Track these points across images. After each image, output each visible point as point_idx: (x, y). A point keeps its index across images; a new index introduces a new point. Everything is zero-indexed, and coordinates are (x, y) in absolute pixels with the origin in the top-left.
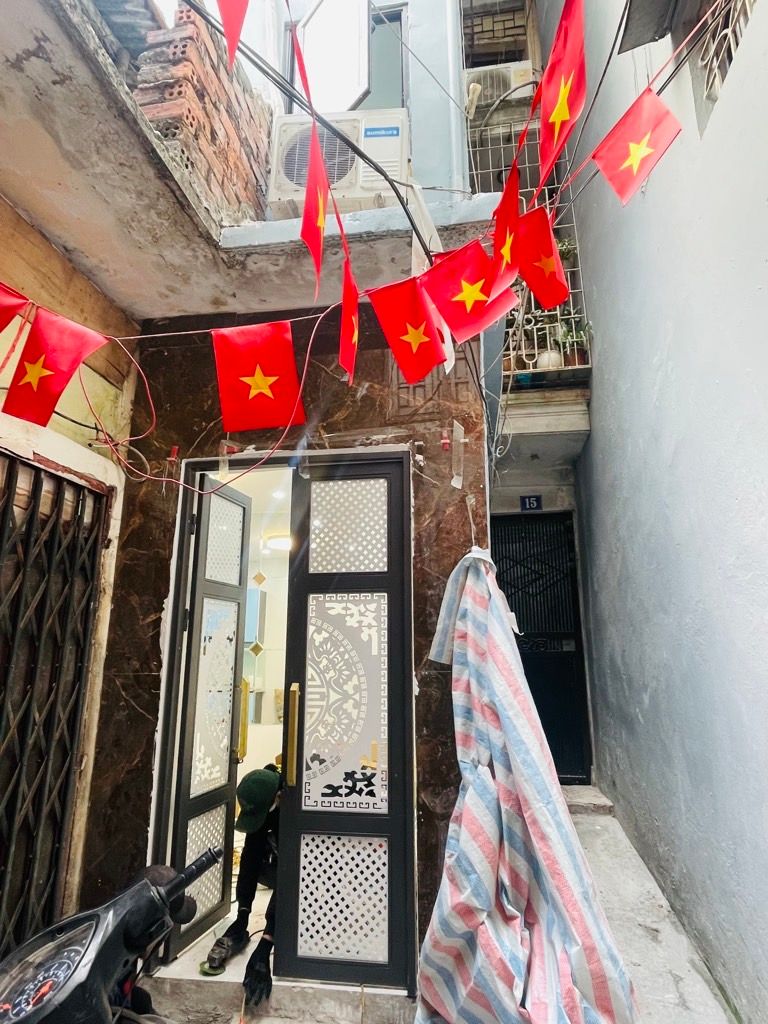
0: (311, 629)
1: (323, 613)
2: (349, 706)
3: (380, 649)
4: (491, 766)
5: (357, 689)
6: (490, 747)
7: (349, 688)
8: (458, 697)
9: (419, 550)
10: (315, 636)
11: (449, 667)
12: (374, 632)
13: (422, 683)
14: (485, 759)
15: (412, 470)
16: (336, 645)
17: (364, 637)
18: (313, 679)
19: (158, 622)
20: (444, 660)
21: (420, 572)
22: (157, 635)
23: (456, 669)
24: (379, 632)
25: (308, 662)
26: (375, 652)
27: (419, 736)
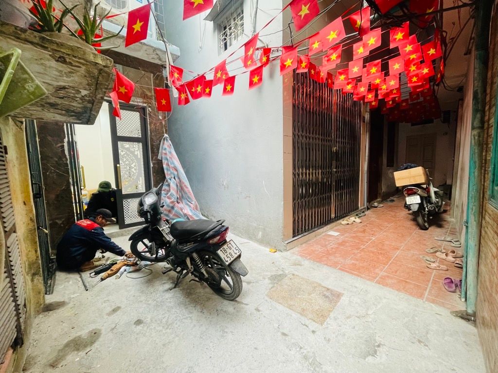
0: (120, 151)
1: (123, 147)
2: (133, 170)
3: (140, 157)
4: (174, 178)
5: (135, 166)
6: (174, 174)
7: (133, 166)
8: (165, 166)
9: (151, 133)
10: (121, 153)
11: (162, 161)
12: (138, 152)
13: (154, 164)
14: (173, 177)
15: (148, 112)
16: (128, 155)
17: (136, 153)
18: (122, 164)
19: (63, 146)
20: (160, 159)
21: (151, 139)
22: (63, 151)
23: (163, 161)
24: (140, 152)
25: (120, 159)
26: (139, 157)
27: (153, 175)
